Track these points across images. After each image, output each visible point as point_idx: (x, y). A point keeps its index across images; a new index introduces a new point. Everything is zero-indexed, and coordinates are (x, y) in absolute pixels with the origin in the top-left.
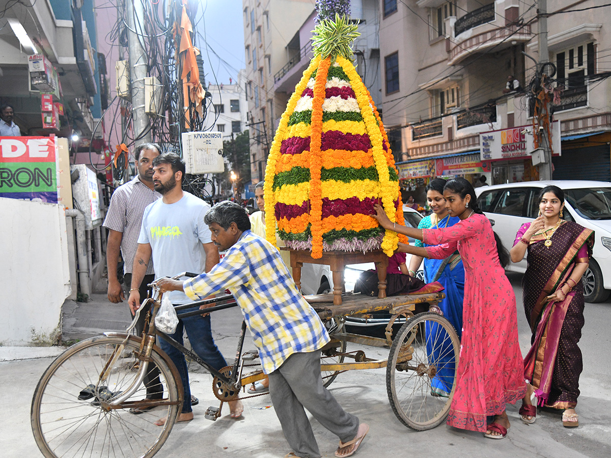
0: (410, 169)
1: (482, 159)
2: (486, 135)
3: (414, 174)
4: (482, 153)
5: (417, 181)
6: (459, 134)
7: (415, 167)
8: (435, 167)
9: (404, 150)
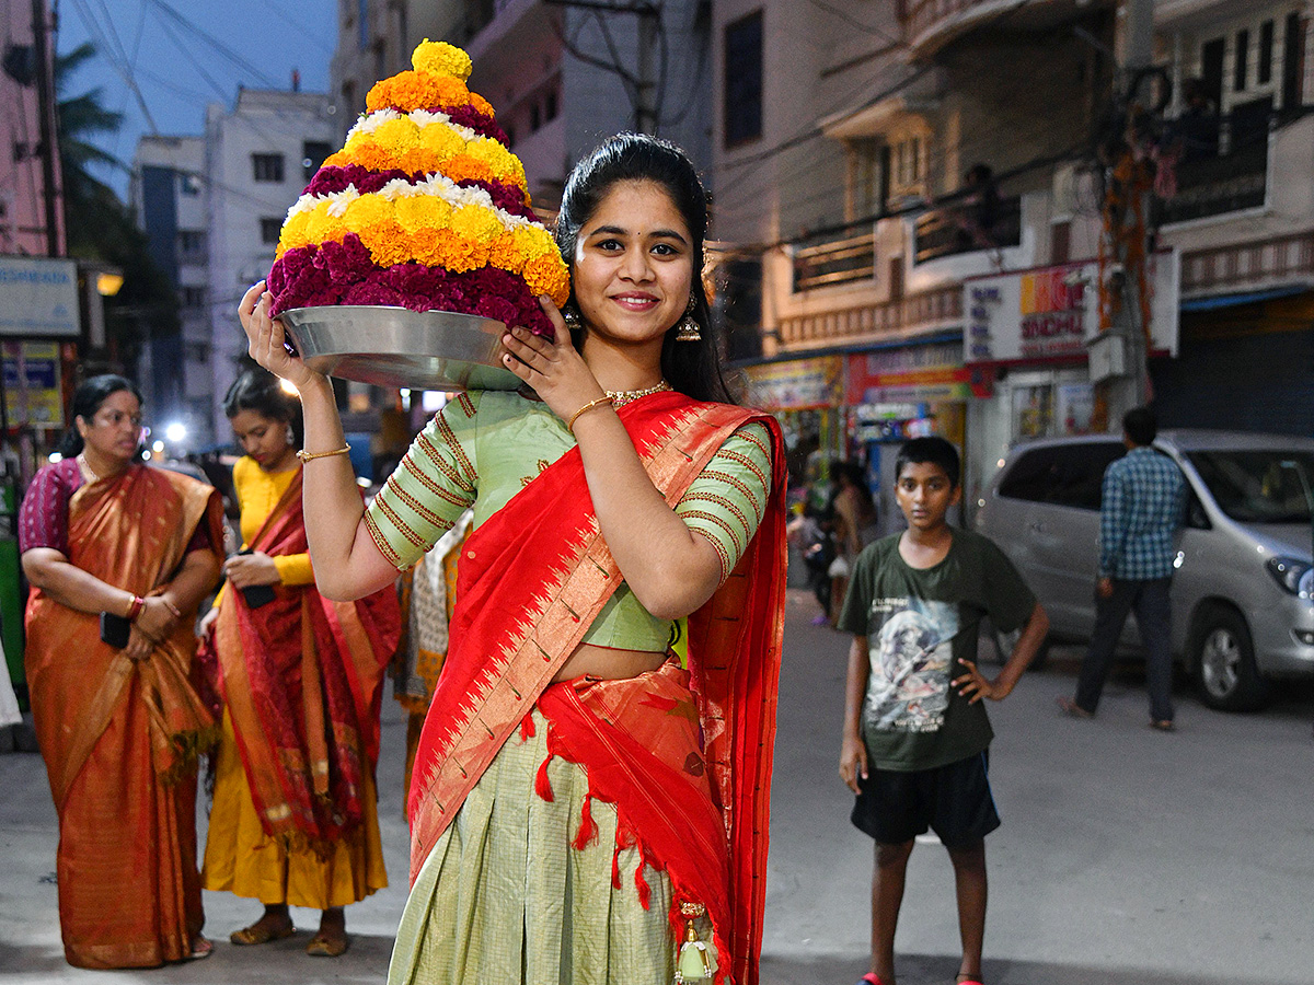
0: (778, 383)
1: (969, 357)
2: (982, 285)
3: (788, 397)
4: (969, 340)
5: (800, 419)
6: (920, 279)
7: (790, 375)
8: (844, 379)
9: (768, 324)
